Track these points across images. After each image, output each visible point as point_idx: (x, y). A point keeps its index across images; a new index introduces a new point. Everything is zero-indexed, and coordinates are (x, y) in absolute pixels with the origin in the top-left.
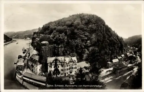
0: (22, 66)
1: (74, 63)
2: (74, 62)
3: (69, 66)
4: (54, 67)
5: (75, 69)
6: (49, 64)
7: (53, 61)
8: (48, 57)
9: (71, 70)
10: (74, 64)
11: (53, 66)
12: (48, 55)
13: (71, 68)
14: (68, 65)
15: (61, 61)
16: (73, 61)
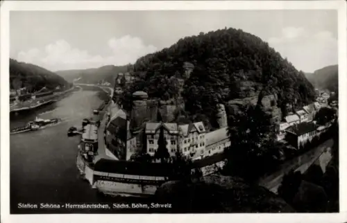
0: (93, 140)
1: (199, 133)
2: (200, 131)
3: (189, 141)
4: (159, 143)
5: (201, 145)
6: (148, 136)
7: (156, 130)
8: (147, 121)
9: (193, 150)
10: (199, 137)
11: (156, 141)
12: (147, 119)
13: (193, 146)
14: (187, 139)
15: (171, 132)
16: (197, 131)
